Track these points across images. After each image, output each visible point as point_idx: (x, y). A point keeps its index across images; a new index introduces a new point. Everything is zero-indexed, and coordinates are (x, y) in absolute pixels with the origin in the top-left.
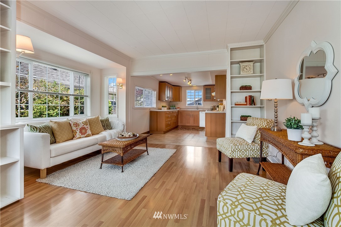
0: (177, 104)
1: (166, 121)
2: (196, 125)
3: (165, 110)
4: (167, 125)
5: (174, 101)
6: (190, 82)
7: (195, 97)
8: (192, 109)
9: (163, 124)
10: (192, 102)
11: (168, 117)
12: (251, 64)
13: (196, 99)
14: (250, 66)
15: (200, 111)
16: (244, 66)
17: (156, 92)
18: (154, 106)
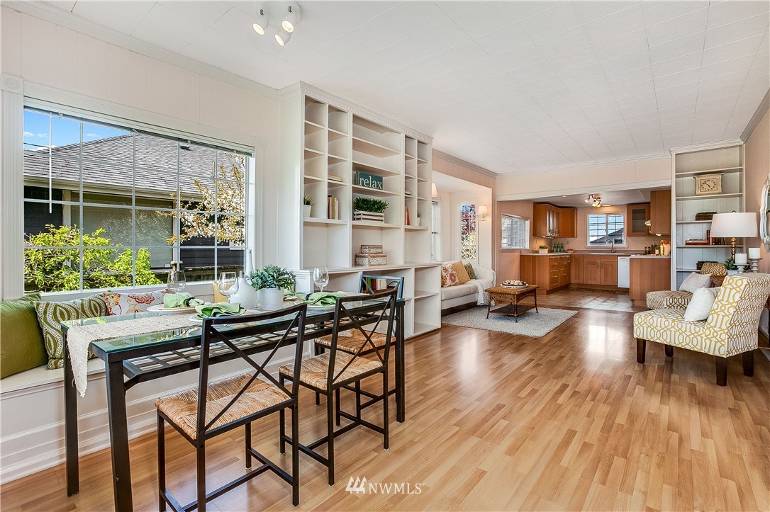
0: (568, 242)
1: (551, 273)
2: (609, 283)
3: (545, 252)
4: (552, 280)
5: (560, 237)
6: (597, 202)
7: (607, 227)
8: (601, 251)
9: (545, 277)
10: (599, 238)
11: (554, 266)
12: (719, 177)
13: (610, 232)
14: (715, 180)
15: (618, 256)
16: (703, 181)
17: (528, 223)
18: (527, 246)
